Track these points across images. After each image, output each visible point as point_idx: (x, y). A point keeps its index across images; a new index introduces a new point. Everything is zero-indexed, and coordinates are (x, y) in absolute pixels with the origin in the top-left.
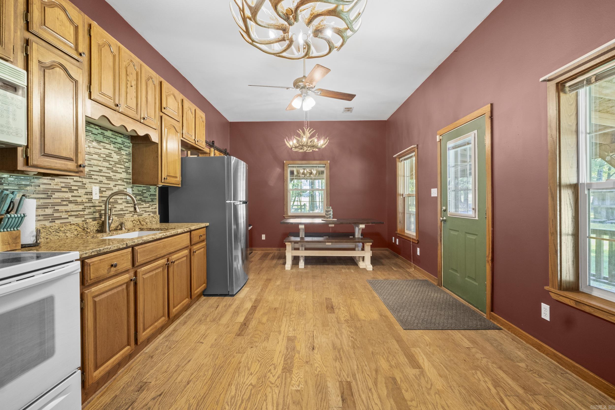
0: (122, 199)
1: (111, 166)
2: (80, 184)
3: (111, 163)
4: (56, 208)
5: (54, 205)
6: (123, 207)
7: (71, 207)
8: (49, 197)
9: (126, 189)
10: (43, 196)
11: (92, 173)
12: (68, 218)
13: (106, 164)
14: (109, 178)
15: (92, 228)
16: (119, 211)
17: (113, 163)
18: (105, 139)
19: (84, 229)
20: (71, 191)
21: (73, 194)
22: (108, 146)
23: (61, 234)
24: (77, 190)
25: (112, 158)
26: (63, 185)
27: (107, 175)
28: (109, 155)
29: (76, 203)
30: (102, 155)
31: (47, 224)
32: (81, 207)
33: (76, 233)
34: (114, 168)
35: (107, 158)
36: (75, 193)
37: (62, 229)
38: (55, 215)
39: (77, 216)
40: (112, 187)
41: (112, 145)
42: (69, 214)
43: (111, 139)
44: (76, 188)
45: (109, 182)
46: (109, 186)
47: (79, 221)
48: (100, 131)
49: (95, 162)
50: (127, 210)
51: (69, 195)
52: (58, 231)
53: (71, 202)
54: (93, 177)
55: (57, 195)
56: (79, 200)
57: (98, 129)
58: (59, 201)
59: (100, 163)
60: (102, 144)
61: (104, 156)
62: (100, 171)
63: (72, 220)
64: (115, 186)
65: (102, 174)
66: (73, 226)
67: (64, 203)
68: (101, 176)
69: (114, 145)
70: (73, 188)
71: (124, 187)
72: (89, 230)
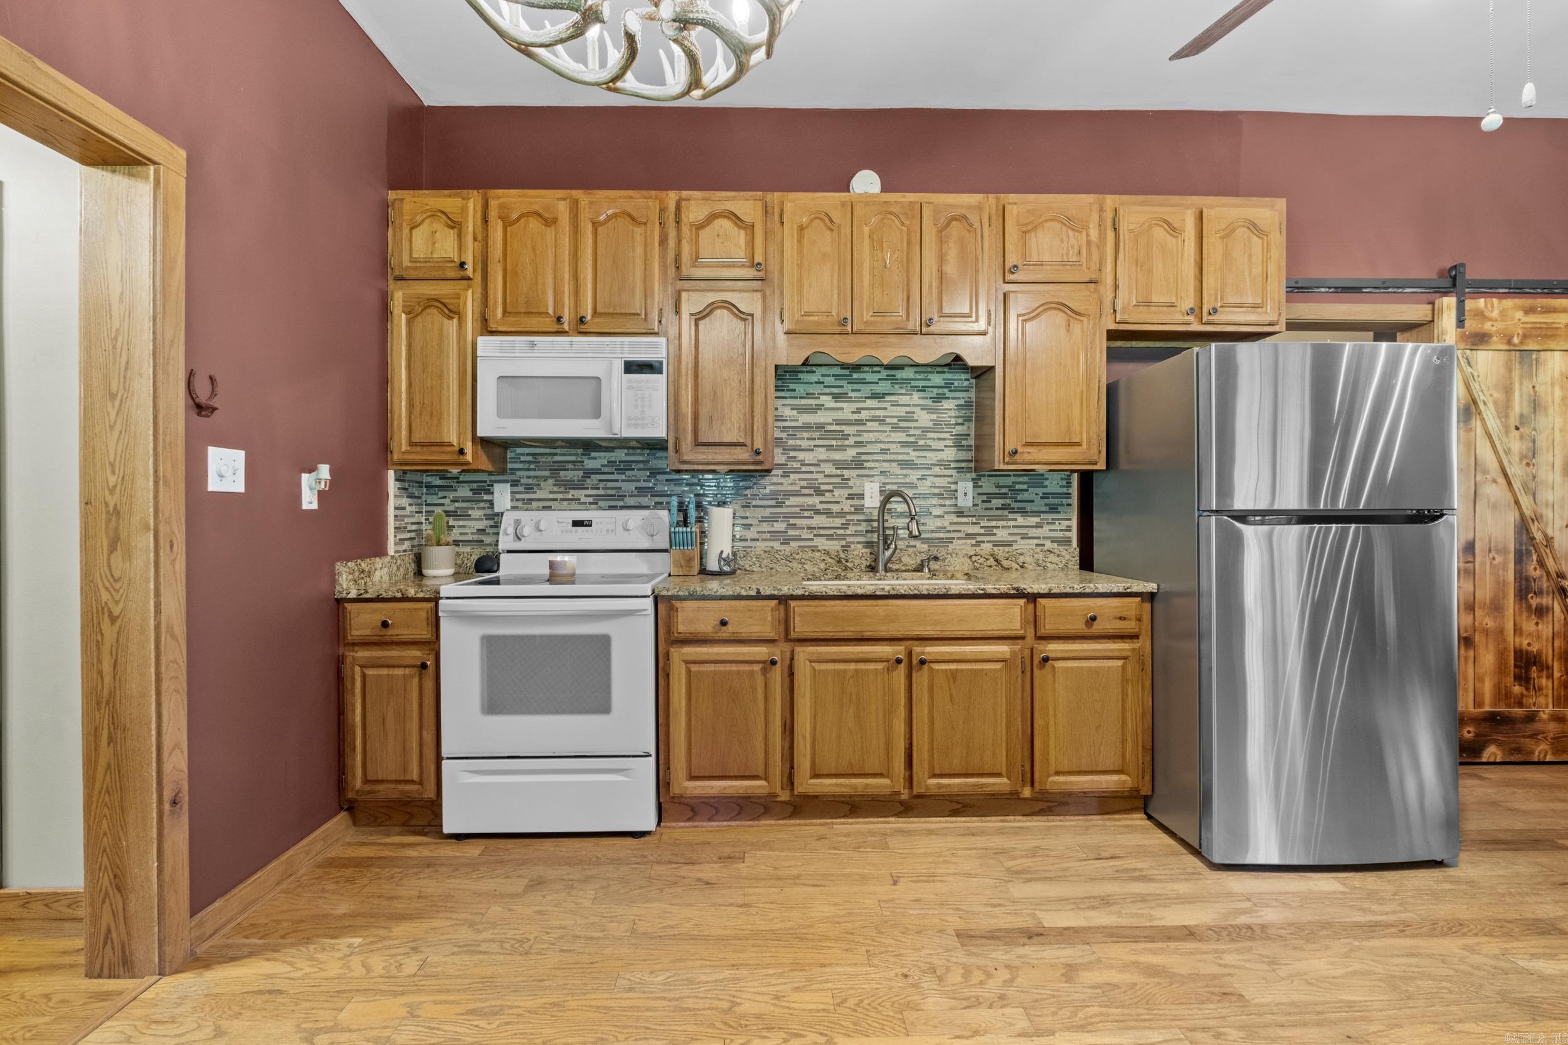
0: (945, 506)
1: (912, 439)
2: (838, 480)
3: (912, 432)
4: (792, 521)
5: (787, 517)
6: (946, 524)
7: (820, 520)
8: (780, 504)
9: (956, 483)
10: (773, 503)
11: (863, 457)
12: (812, 539)
13: (901, 437)
14: (907, 465)
15: (857, 562)
16: (932, 531)
17: (918, 432)
18: (897, 386)
19: (839, 562)
20: (819, 492)
21: (823, 499)
22: (904, 399)
23: (795, 564)
24: (832, 491)
25: (917, 421)
26: (804, 483)
27: (900, 457)
28: (909, 417)
29: (828, 513)
30: (888, 420)
31: (777, 545)
32: (838, 522)
33: (822, 566)
34: (921, 442)
35: (902, 424)
36: (828, 497)
37: (797, 557)
38: (790, 532)
39: (830, 537)
40: (916, 482)
41: (916, 396)
42: (815, 532)
43: (913, 383)
44: (830, 487)
45: (905, 472)
46: (907, 480)
47: (834, 546)
48: (884, 373)
49: (871, 437)
50: (960, 531)
51: (816, 500)
52: (790, 558)
53: (818, 512)
54: (866, 464)
55: (793, 501)
56: (835, 508)
57: (879, 372)
58: (797, 510)
59: (882, 437)
60: (888, 398)
61: (895, 420)
62: (884, 451)
63: (821, 543)
64: (923, 478)
65: (888, 457)
66: (817, 554)
67: (806, 514)
68: (884, 461)
69: (922, 394)
70: (823, 487)
71: (949, 479)
72: (850, 565)
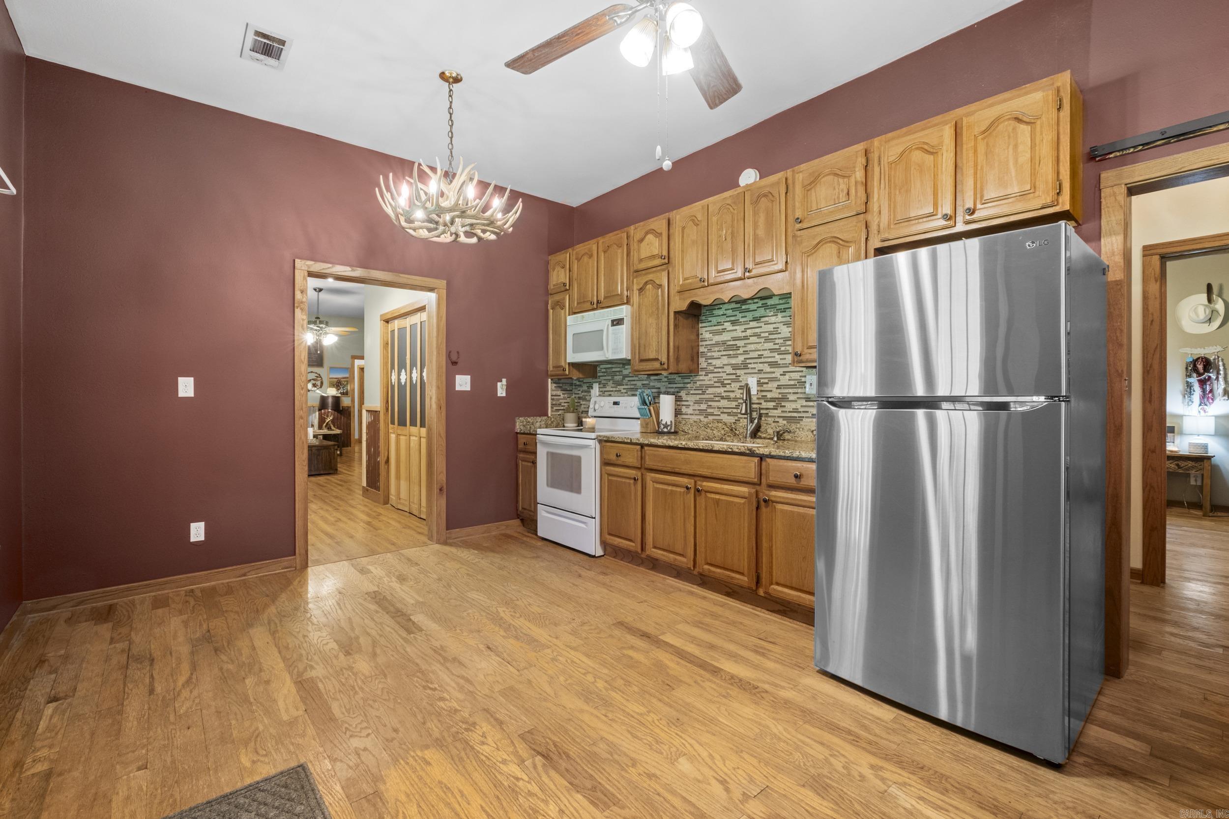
0: (797, 393)
1: (777, 347)
2: (734, 377)
3: (777, 341)
4: (710, 403)
5: (707, 400)
6: (799, 407)
7: (724, 403)
8: (703, 393)
9: (805, 376)
10: (700, 392)
11: (748, 361)
12: (719, 415)
13: (770, 345)
14: (774, 365)
15: (741, 430)
16: (790, 412)
17: (781, 341)
18: (768, 311)
19: (732, 430)
20: (724, 385)
21: (725, 389)
22: (773, 319)
23: (709, 430)
24: (730, 384)
25: (780, 333)
26: (716, 380)
27: (770, 360)
28: (776, 331)
29: (728, 398)
30: (763, 335)
31: (702, 418)
32: (734, 404)
33: (723, 432)
34: (783, 349)
35: (771, 337)
36: (728, 388)
37: (710, 426)
38: (709, 410)
39: (729, 414)
40: (779, 376)
41: (780, 315)
42: (721, 410)
43: (779, 307)
44: (729, 382)
45: (772, 370)
46: (773, 375)
47: (730, 420)
48: (760, 303)
49: (752, 347)
50: (807, 412)
51: (721, 390)
52: (706, 426)
53: (723, 398)
54: (749, 366)
55: (710, 390)
56: (732, 395)
57: (757, 303)
58: (712, 396)
59: (759, 347)
60: (763, 319)
61: (767, 334)
62: (760, 357)
63: (725, 418)
64: (784, 374)
65: (762, 360)
66: (720, 424)
67: (717, 399)
68: (760, 363)
69: (784, 314)
70: (726, 382)
71: (800, 374)
72: (737, 432)
